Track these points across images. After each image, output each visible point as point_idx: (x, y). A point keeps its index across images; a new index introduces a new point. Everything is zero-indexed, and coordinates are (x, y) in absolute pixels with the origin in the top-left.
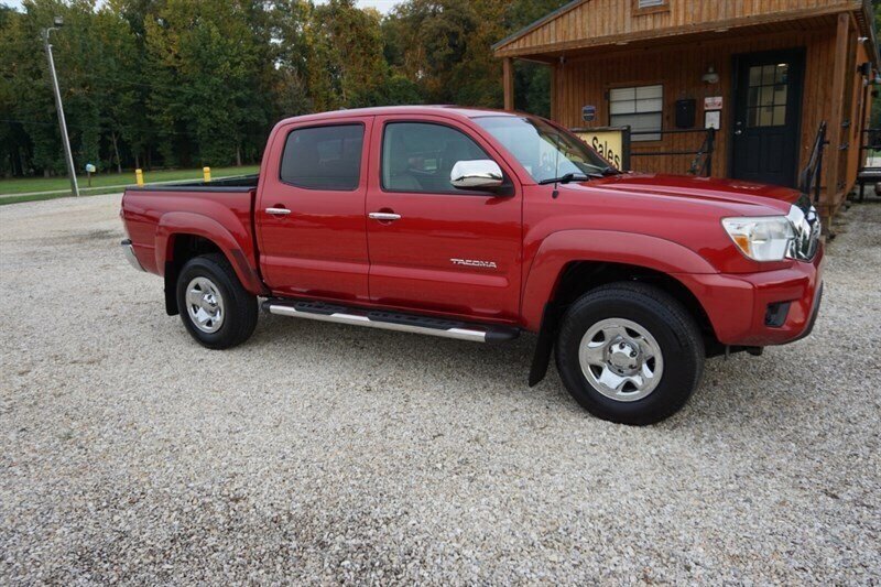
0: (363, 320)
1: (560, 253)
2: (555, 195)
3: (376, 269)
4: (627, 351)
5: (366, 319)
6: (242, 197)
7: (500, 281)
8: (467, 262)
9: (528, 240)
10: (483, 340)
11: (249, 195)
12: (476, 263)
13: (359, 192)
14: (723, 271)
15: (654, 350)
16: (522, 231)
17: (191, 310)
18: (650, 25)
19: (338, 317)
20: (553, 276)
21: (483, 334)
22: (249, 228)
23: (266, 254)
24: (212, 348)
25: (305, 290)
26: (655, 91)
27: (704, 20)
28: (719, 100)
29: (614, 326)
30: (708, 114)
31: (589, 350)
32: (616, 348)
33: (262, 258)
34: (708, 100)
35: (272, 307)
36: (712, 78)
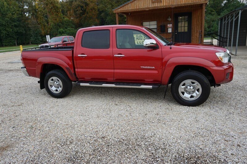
0: (113, 85)
1: (173, 63)
2: (171, 48)
3: (116, 71)
4: (192, 87)
5: (114, 85)
6: (69, 52)
7: (156, 72)
8: (146, 67)
9: (164, 61)
10: (152, 88)
11: (71, 51)
12: (149, 67)
13: (110, 50)
14: (217, 66)
15: (199, 87)
16: (162, 59)
17: (49, 87)
18: (157, 5)
19: (104, 85)
20: (172, 69)
21: (151, 86)
22: (72, 61)
23: (78, 68)
24: (58, 98)
25: (90, 78)
26: (155, 23)
27: (171, 4)
28: (171, 25)
29: (188, 82)
30: (169, 29)
31: (181, 88)
32: (189, 87)
33: (76, 70)
34: (168, 25)
35: (81, 84)
36: (170, 19)
